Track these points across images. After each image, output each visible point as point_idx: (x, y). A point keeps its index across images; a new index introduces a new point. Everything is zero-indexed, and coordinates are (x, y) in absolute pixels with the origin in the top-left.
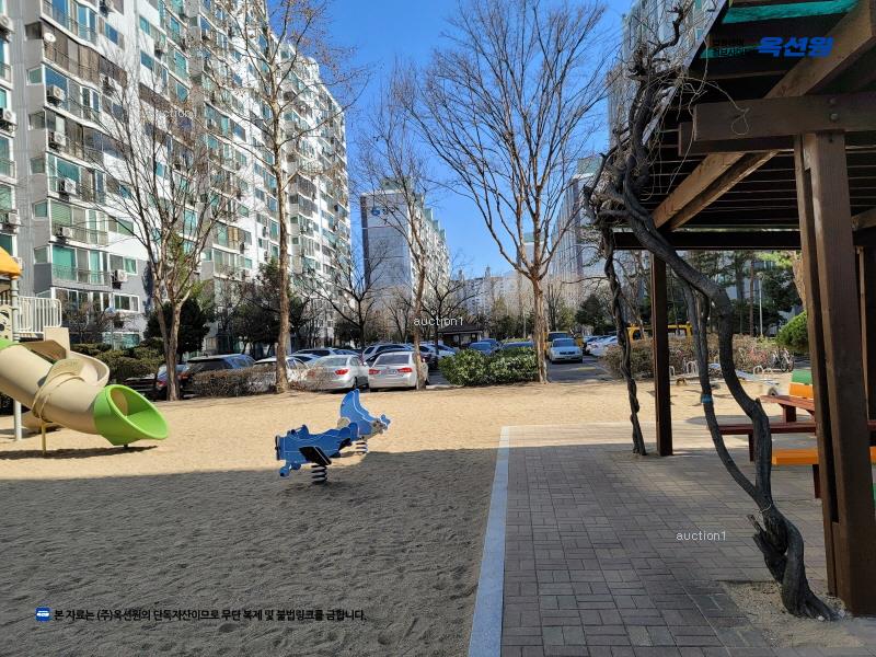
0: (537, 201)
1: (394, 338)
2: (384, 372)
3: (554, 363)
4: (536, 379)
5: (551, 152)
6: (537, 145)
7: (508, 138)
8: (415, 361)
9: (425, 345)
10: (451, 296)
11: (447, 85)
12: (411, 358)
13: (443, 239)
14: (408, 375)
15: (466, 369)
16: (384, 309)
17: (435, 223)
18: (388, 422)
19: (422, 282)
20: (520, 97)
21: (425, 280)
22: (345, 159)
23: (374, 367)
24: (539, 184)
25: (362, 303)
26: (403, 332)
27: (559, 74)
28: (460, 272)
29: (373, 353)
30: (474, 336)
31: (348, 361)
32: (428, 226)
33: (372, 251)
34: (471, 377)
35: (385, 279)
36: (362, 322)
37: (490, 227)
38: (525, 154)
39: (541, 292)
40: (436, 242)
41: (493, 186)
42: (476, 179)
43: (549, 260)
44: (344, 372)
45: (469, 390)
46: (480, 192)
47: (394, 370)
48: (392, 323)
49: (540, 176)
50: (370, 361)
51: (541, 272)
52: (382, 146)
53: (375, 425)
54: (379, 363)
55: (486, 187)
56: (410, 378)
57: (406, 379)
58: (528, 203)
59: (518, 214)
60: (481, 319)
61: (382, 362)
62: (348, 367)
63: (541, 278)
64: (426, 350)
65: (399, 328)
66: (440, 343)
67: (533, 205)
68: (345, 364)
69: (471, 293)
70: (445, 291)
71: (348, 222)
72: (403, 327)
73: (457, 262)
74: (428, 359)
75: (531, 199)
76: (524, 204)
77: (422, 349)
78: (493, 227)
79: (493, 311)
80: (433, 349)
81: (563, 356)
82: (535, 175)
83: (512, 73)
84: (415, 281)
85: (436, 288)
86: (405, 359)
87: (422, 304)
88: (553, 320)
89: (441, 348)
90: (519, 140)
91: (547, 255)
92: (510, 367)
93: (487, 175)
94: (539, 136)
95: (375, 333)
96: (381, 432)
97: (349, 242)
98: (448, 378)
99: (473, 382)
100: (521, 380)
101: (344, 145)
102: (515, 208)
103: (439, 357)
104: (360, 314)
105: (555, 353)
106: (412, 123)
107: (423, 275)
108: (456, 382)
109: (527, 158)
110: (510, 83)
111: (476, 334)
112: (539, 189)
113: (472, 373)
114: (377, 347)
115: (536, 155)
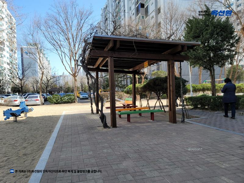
0: (75, 57)
1: (32, 92)
2: (30, 101)
3: (81, 99)
4: (74, 102)
5: (79, 45)
6: (75, 43)
7: (68, 39)
8: (40, 97)
9: (43, 94)
10: (52, 80)
11: (51, 23)
12: (39, 97)
13: (49, 63)
14: (38, 101)
15: (55, 100)
16: (29, 83)
17: (47, 58)
18: (33, 109)
19: (42, 76)
20: (71, 30)
21: (43, 75)
22: (15, 35)
23: (27, 99)
24: (76, 52)
25: (22, 81)
26: (36, 91)
27: (81, 25)
28: (55, 73)
29: (26, 96)
30: (58, 92)
31: (18, 98)
32: (45, 59)
33: (25, 65)
34: (56, 102)
35: (30, 74)
36: (22, 87)
37: (62, 62)
38: (72, 44)
39: (76, 80)
40: (47, 64)
41: (63, 51)
42: (59, 49)
43: (78, 72)
44: (17, 101)
45: (56, 105)
46: (60, 52)
47: (33, 100)
48: (32, 88)
49: (76, 50)
50: (25, 98)
51: (76, 75)
52: (30, 37)
53: (29, 110)
54: (28, 98)
55: (61, 51)
56: (38, 102)
57: (37, 103)
58: (73, 57)
59: (70, 59)
60: (61, 88)
61: (29, 98)
62: (18, 99)
63: (76, 76)
64: (44, 95)
65: (34, 89)
66: (48, 94)
67: (74, 58)
68: (17, 98)
69: (58, 80)
70: (50, 79)
71: (16, 55)
72: (35, 89)
73: (54, 71)
74: (44, 98)
75: (74, 56)
76: (72, 57)
77: (42, 95)
78: (63, 62)
79: (65, 85)
80: (46, 95)
81: (83, 97)
82: (75, 50)
83: (69, 23)
84: (40, 75)
85: (47, 78)
86: (37, 97)
87: (42, 82)
88: (82, 88)
89: (48, 95)
90: (71, 40)
91: (78, 71)
92: (68, 99)
93: (62, 48)
94: (76, 40)
95: (26, 91)
96: (31, 111)
97: (17, 61)
98: (50, 102)
99: (57, 103)
100: (70, 102)
101: (16, 31)
102: (70, 58)
103: (47, 97)
104: (21, 84)
105: (81, 97)
106: (40, 32)
107: (43, 73)
108: (52, 103)
109: (73, 45)
110: (68, 25)
111: (59, 92)
112: (76, 53)
113: (57, 101)
114: (27, 94)
115: (75, 45)
